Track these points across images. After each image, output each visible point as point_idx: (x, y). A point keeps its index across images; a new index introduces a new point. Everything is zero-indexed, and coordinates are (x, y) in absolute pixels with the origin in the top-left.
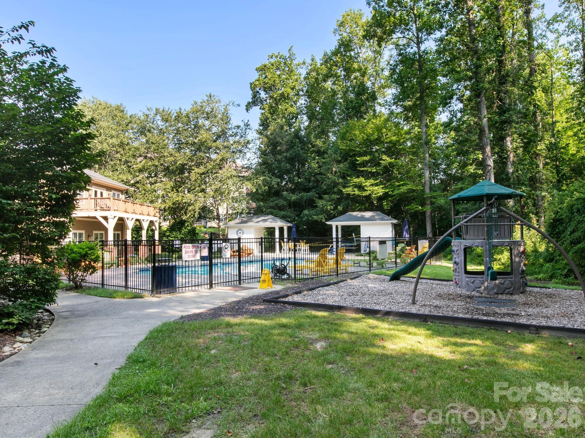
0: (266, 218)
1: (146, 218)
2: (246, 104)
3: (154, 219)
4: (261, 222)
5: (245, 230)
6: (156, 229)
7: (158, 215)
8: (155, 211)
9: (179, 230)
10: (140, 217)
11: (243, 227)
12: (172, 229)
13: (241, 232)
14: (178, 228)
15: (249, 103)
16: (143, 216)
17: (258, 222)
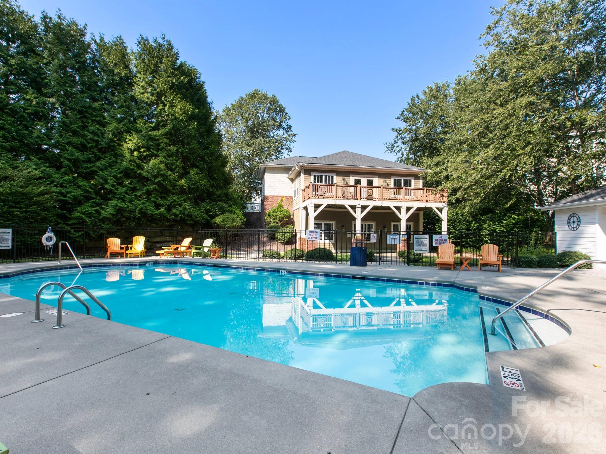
5: (582, 216)
13: (576, 220)
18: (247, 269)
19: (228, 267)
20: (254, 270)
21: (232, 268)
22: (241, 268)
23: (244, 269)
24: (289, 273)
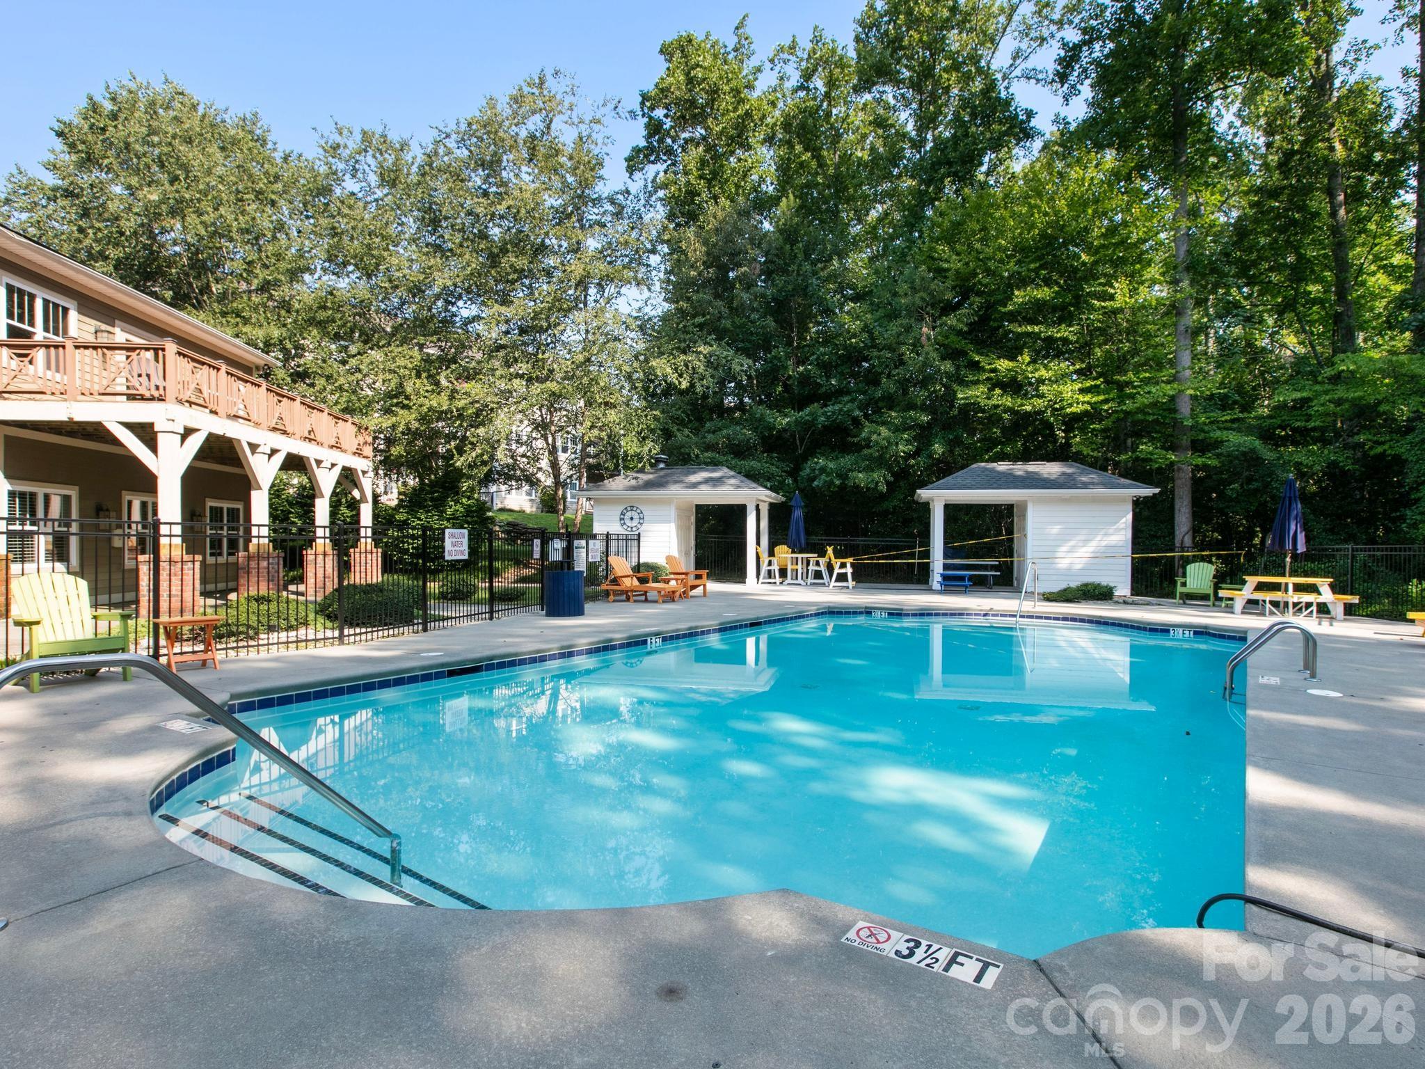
0: (715, 475)
1: (328, 456)
2: (627, 153)
3: (359, 464)
4: (703, 487)
5: (647, 511)
6: (363, 499)
7: (368, 451)
8: (361, 439)
9: (436, 507)
10: (308, 451)
11: (639, 500)
12: (413, 501)
13: (636, 516)
14: (432, 499)
15: (637, 150)
16: (318, 449)
17: (694, 485)
18: (571, 654)
19: (512, 664)
20: (590, 652)
21: (522, 662)
22: (553, 657)
23: (562, 656)
24: (664, 639)
